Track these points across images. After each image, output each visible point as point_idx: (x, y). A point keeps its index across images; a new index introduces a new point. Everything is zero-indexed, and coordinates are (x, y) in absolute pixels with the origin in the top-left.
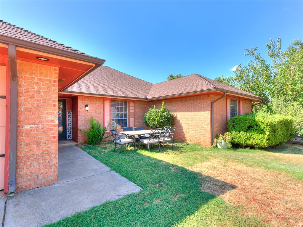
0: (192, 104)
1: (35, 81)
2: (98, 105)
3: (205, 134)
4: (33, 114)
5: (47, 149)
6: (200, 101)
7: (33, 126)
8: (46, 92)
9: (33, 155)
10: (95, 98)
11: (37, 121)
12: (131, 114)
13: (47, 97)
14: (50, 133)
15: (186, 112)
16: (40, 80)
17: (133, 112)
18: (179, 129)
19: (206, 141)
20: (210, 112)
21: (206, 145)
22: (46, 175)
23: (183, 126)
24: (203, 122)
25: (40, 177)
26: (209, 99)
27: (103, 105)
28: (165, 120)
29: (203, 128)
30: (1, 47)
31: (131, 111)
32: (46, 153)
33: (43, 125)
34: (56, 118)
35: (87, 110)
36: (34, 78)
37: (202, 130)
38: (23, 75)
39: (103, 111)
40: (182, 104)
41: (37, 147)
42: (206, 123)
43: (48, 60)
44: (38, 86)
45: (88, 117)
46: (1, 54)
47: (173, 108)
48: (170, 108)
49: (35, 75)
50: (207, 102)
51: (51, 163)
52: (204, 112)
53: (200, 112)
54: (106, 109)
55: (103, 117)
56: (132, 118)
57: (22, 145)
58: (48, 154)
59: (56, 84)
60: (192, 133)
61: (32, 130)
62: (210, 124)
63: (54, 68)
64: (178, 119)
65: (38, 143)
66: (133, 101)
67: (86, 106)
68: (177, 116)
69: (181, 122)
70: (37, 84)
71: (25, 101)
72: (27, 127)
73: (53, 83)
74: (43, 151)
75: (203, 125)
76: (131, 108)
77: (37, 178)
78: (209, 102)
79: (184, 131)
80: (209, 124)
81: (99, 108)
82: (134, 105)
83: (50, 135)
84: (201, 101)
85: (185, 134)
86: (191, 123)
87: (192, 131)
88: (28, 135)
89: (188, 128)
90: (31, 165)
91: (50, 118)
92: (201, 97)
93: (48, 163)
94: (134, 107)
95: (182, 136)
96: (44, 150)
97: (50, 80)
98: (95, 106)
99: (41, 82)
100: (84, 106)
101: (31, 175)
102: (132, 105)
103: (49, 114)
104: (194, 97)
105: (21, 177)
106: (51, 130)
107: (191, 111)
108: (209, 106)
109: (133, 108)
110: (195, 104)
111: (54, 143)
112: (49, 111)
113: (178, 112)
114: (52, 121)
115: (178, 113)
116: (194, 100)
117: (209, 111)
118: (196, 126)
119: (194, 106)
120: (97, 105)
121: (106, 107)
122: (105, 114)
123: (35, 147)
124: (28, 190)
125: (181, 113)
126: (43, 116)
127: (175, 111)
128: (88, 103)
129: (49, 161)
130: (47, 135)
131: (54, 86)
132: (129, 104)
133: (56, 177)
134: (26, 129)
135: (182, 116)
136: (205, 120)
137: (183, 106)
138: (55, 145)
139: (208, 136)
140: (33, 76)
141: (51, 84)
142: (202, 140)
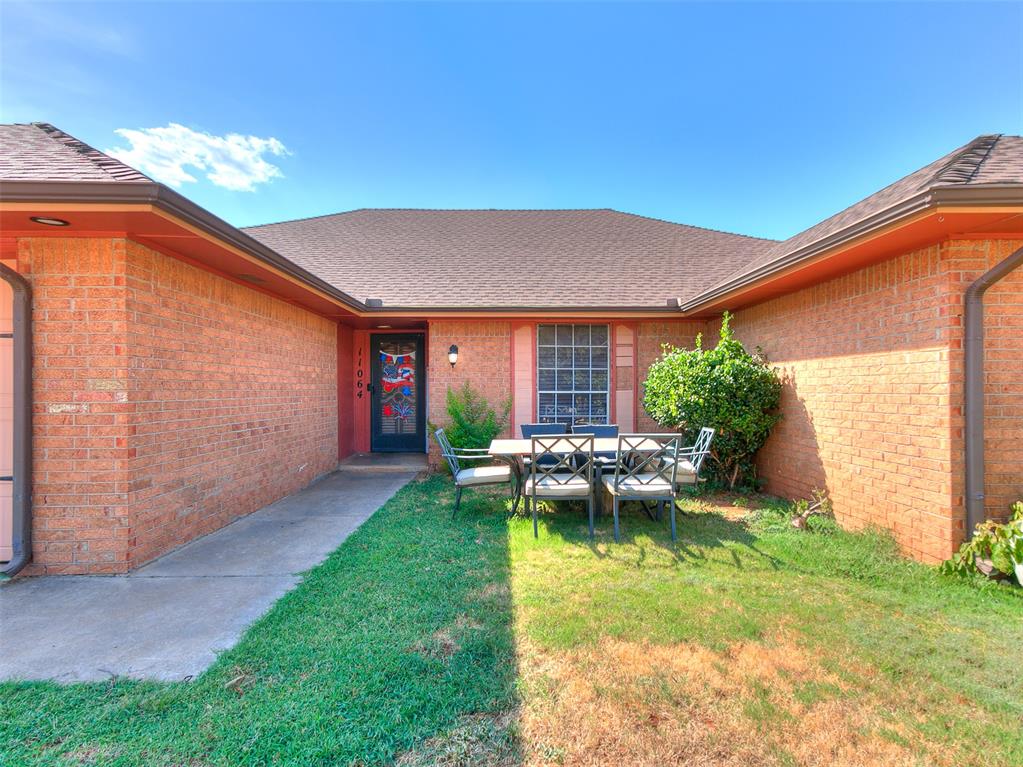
0: (855, 311)
1: (72, 285)
2: (493, 344)
3: (917, 482)
4: (68, 375)
5: (102, 473)
6: (895, 288)
7: (68, 408)
8: (96, 313)
9: (70, 486)
10: (482, 324)
11: (75, 396)
12: (621, 373)
13: (99, 329)
14: (108, 430)
15: (831, 359)
16: (81, 281)
17: (632, 364)
18: (803, 442)
19: (925, 527)
20: (946, 351)
21: (926, 549)
22: (100, 544)
23: (817, 429)
24: (910, 410)
25: (85, 548)
26: (942, 271)
27: (507, 344)
28: (717, 399)
29: (910, 450)
30: (3, 212)
31: (620, 362)
32: (100, 485)
33: (90, 405)
34: (121, 387)
35: (453, 364)
36: (67, 278)
37: (905, 460)
38: (46, 275)
39: (507, 365)
40: (815, 320)
41: (78, 464)
42: (925, 420)
43: (66, 223)
44: (78, 300)
45: (460, 386)
46: (3, 229)
47: (783, 341)
48: (771, 343)
49: (71, 271)
50: (932, 292)
51: (111, 514)
52: (916, 353)
53: (894, 356)
54: (517, 357)
55: (508, 385)
56: (624, 388)
57: (46, 458)
58: (105, 488)
59: (120, 288)
60: (855, 471)
61: (65, 418)
62: (947, 425)
63: (116, 241)
64: (799, 394)
65: (80, 454)
66: (633, 324)
67: (454, 349)
68: (793, 379)
69: (809, 406)
70: (75, 293)
71: (49, 342)
72: (54, 409)
73: (112, 286)
74: (93, 479)
75: (910, 431)
76: (620, 351)
77: (78, 548)
78: (944, 290)
79: (823, 454)
80: (941, 423)
81: (493, 355)
82: (636, 340)
83: (108, 434)
84: (900, 290)
85: (828, 471)
86: (851, 415)
87: (857, 460)
88: (56, 431)
89: (840, 439)
90: (64, 511)
91: (107, 385)
92: (899, 261)
93: (103, 512)
94: (636, 346)
95: (813, 482)
96: (94, 475)
97: (105, 279)
98: (480, 349)
99: (84, 288)
100: (446, 349)
101: (64, 538)
102: (624, 337)
103: (105, 375)
104: (864, 274)
105: (44, 538)
106: (110, 420)
107: (853, 351)
108: (942, 311)
109: (630, 351)
110: (873, 308)
111: (119, 458)
112: (104, 365)
113: (798, 359)
114: (111, 394)
115: (798, 365)
116: (864, 292)
117: (942, 343)
118: (874, 435)
119: (864, 319)
120: (488, 344)
121: (518, 348)
122: (517, 375)
123: (72, 463)
124: (59, 576)
125: (809, 362)
126: (90, 381)
127: (788, 356)
128: (457, 339)
129: (105, 508)
130: (100, 433)
131: (116, 294)
132: (613, 335)
133: (125, 558)
134: (54, 417)
135: (814, 381)
136: (922, 398)
137: (817, 327)
138: (120, 464)
139: (934, 497)
140: (67, 275)
141: (107, 289)
142: (903, 519)
